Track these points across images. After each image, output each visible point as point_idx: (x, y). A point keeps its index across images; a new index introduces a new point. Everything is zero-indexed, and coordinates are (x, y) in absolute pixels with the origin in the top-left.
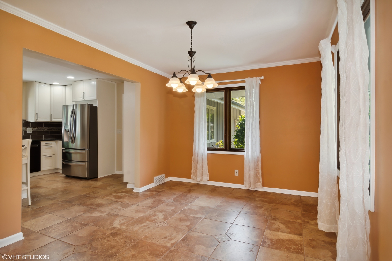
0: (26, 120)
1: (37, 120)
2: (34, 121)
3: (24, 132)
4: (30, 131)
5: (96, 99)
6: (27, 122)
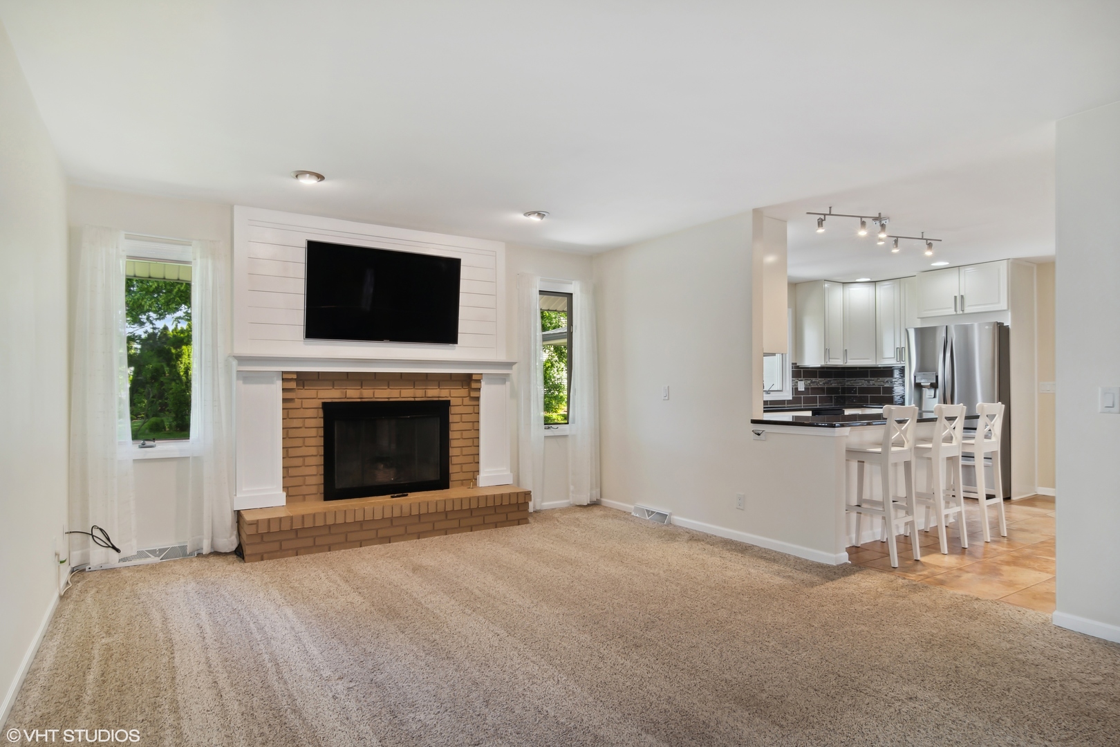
0: (797, 364)
3: (795, 390)
4: (801, 386)
5: (1006, 308)
6: (798, 367)
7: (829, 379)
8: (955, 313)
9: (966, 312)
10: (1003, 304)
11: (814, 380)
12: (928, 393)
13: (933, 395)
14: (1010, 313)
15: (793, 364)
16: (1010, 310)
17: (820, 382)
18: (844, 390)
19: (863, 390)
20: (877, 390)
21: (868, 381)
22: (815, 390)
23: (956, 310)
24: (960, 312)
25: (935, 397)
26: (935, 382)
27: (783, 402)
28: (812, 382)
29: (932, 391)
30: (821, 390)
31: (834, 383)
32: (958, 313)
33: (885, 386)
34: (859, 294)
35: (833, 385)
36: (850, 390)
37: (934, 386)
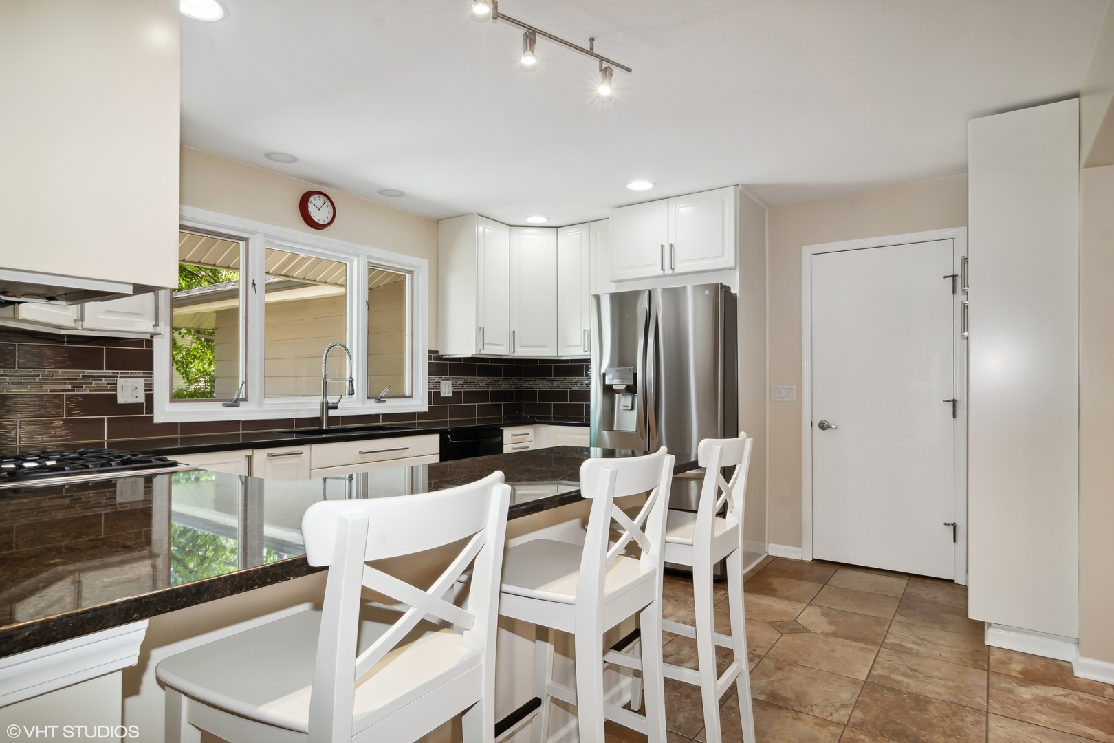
0: (437, 352)
1: (482, 352)
2: (470, 356)
3: (434, 396)
4: (446, 389)
5: (732, 264)
6: (441, 358)
7: (494, 378)
8: (661, 273)
9: (677, 271)
10: (729, 259)
11: (469, 379)
12: (623, 401)
13: (629, 404)
14: (738, 273)
15: (430, 352)
16: (738, 268)
17: (481, 383)
18: (519, 395)
19: (546, 395)
20: (561, 395)
21: (552, 381)
22: (471, 396)
23: (663, 269)
24: (668, 271)
25: (632, 408)
26: (632, 383)
27: (411, 416)
28: (466, 382)
29: (629, 399)
30: (482, 395)
31: (504, 385)
32: (666, 273)
33: (574, 389)
34: (533, 244)
35: (503, 388)
36: (530, 394)
37: (631, 390)
